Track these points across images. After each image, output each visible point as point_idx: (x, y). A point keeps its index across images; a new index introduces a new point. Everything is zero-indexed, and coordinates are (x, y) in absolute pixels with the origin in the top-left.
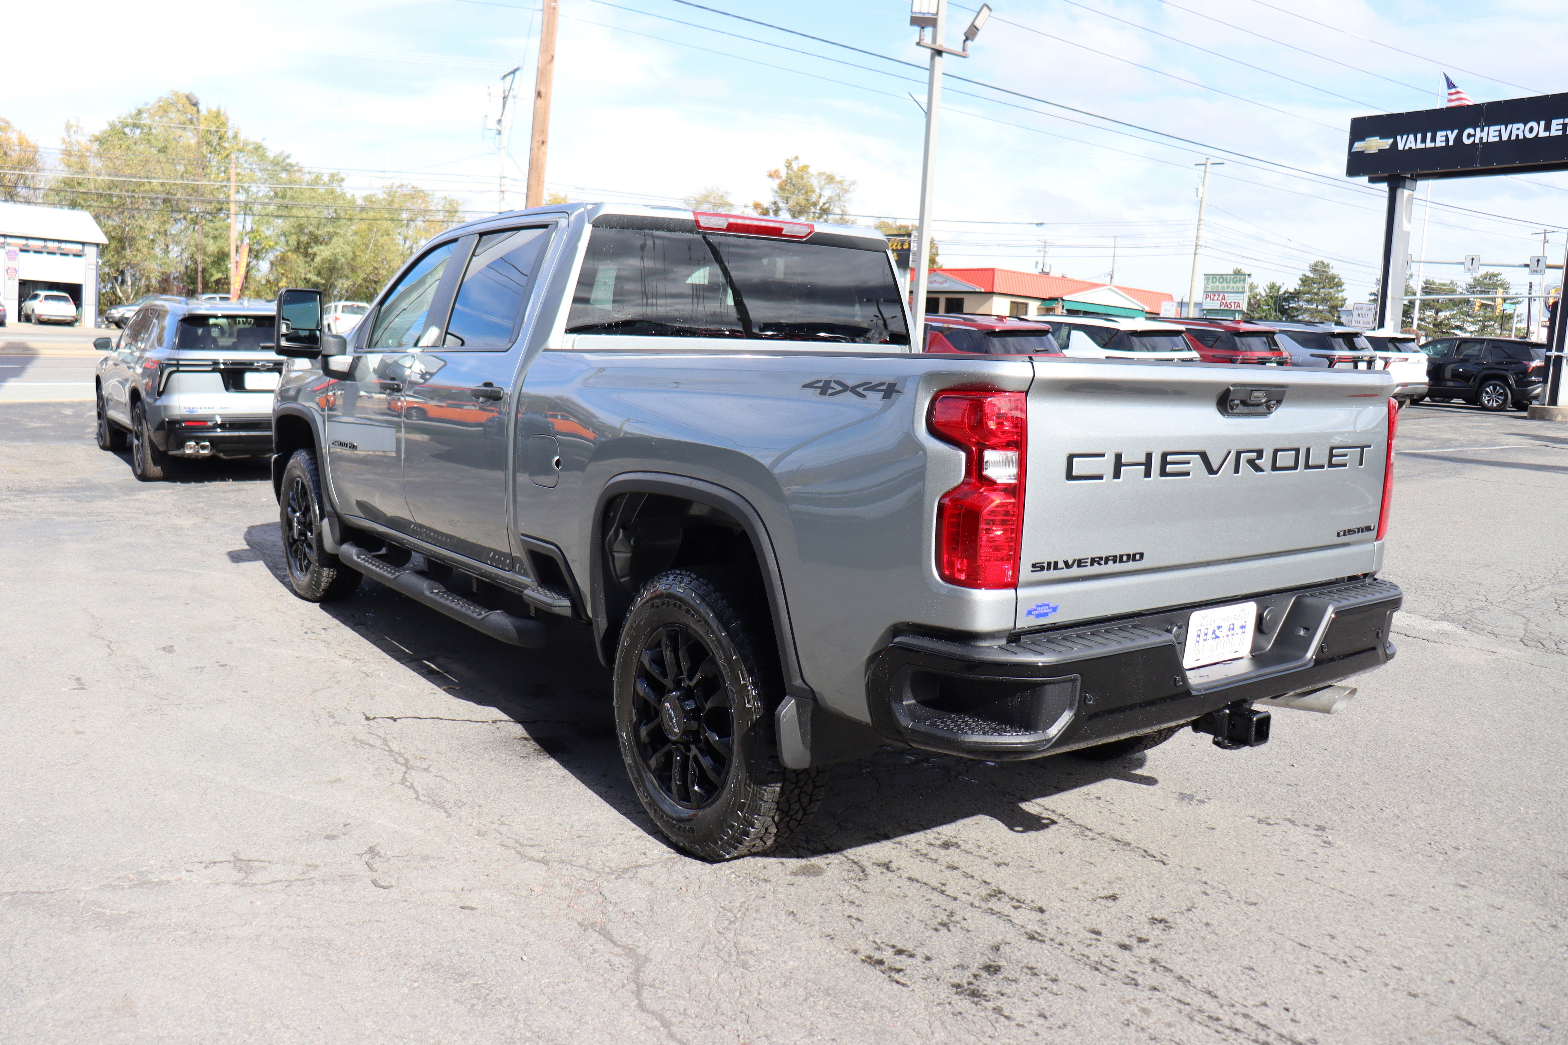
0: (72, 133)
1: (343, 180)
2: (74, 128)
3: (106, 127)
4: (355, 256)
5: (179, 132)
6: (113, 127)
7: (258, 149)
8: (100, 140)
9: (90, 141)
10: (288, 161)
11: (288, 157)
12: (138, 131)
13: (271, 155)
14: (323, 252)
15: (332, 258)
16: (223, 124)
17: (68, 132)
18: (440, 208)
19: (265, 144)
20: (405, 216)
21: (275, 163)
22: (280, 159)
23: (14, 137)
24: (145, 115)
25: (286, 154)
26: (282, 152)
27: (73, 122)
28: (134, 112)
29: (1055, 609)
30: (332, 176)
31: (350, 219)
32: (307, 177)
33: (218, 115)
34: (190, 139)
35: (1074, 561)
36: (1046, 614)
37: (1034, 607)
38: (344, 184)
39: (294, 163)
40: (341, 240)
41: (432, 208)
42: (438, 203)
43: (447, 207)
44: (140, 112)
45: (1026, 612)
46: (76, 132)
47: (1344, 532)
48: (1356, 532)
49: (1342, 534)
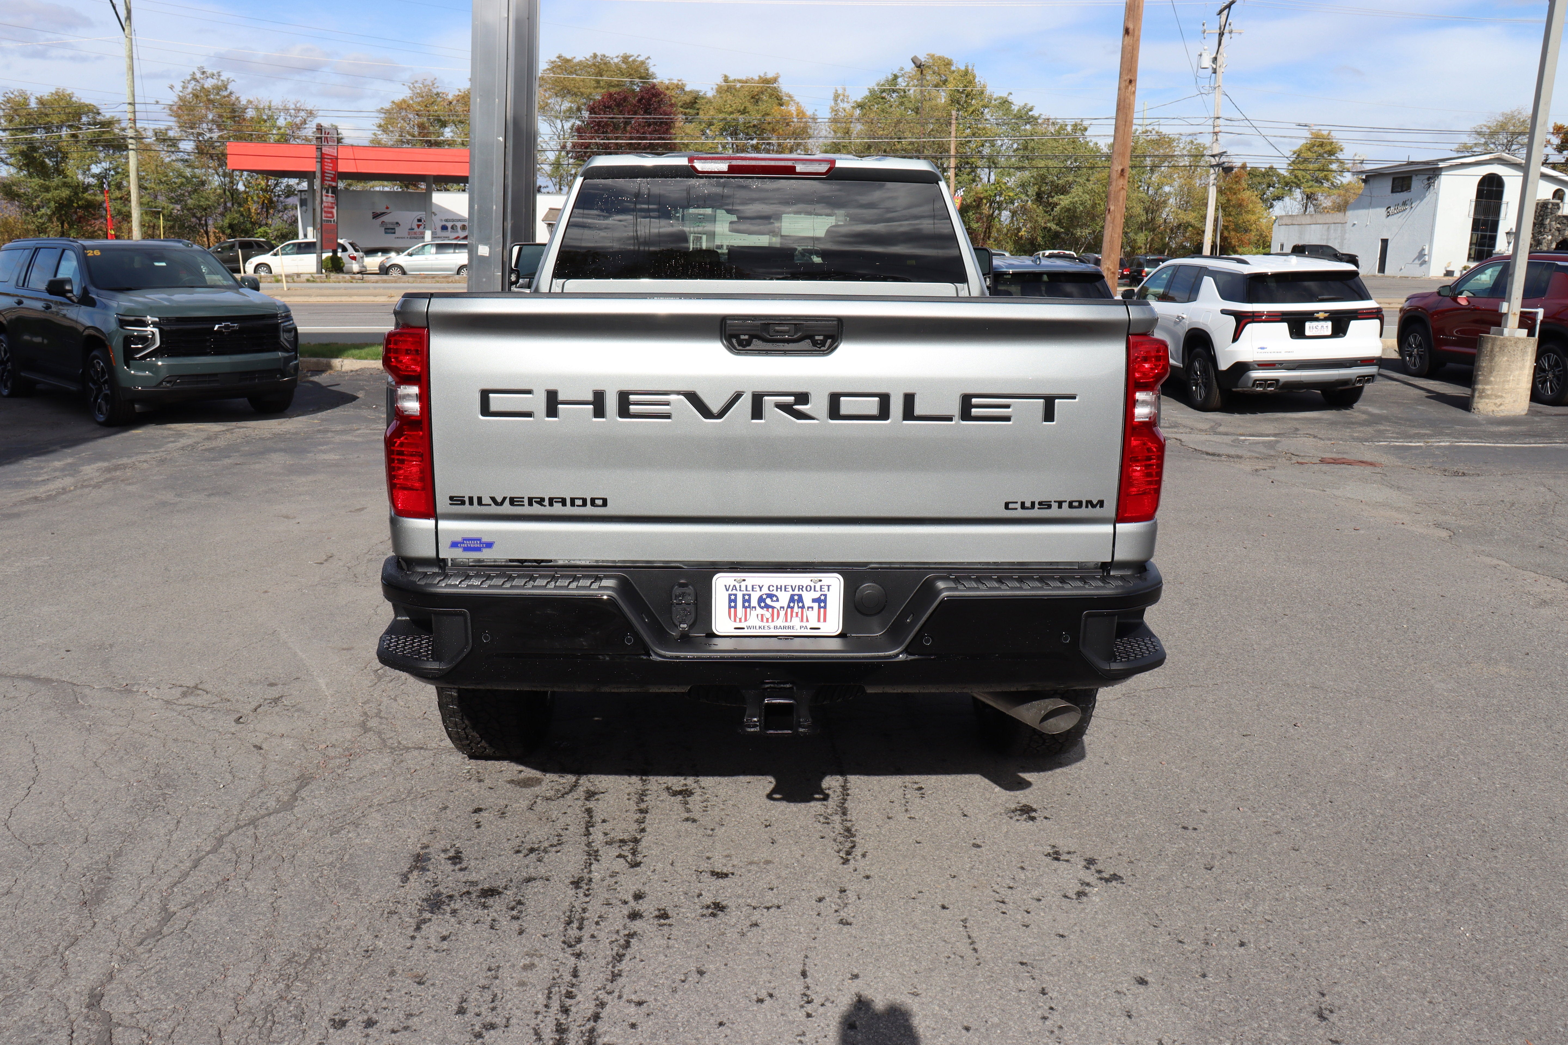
0: (839, 101)
1: (1086, 129)
2: (841, 97)
3: (866, 93)
4: (1094, 206)
5: (934, 92)
6: (872, 92)
7: (1005, 104)
8: (861, 106)
9: (853, 107)
10: (1030, 113)
11: (1031, 110)
12: (894, 95)
13: (1015, 108)
14: (1064, 201)
15: (1071, 206)
16: (970, 82)
17: (836, 101)
18: (1185, 153)
19: (1010, 98)
20: (1148, 162)
21: (1019, 117)
22: (1023, 112)
23: (793, 109)
24: (900, 80)
25: (1028, 107)
26: (1026, 105)
27: (840, 92)
28: (890, 77)
29: (489, 545)
30: (1075, 126)
31: (1092, 168)
32: (1052, 129)
33: (966, 73)
34: (943, 98)
35: (505, 499)
36: (478, 549)
37: (460, 540)
38: (1087, 133)
39: (1037, 115)
40: (1081, 189)
41: (1176, 153)
42: (1184, 148)
43: (1194, 152)
44: (896, 77)
45: (449, 544)
46: (843, 101)
47: (1023, 504)
48: (1055, 506)
49: (1018, 506)
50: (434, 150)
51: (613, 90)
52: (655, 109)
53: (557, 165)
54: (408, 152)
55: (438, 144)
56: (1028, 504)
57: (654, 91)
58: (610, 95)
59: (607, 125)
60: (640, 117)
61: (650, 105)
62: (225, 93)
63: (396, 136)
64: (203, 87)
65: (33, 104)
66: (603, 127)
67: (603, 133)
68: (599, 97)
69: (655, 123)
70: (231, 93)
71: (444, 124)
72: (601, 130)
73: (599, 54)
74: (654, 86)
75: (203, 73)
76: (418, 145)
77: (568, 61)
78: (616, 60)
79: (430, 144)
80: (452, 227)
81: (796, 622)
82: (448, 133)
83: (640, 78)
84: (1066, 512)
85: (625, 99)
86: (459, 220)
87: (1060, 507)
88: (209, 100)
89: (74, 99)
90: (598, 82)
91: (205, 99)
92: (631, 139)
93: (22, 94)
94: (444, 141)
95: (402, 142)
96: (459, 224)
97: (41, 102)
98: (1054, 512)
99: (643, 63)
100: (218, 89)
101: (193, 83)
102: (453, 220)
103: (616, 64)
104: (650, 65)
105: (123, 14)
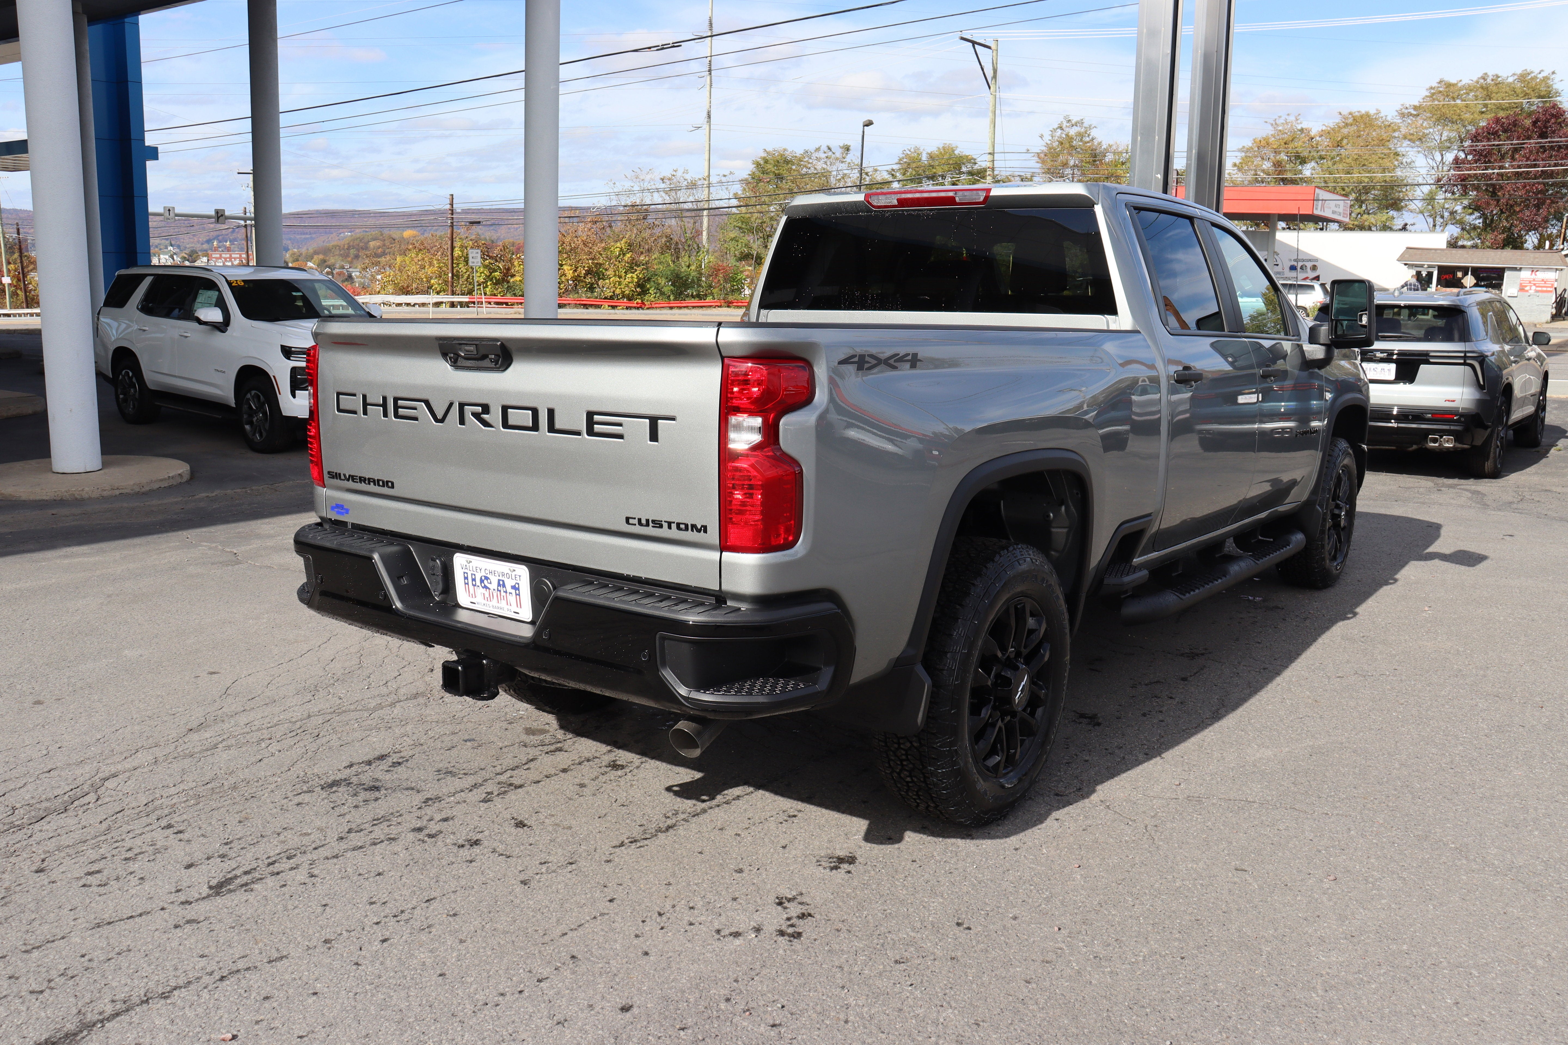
29: (347, 511)
35: (350, 476)
36: (342, 514)
37: (334, 505)
45: (330, 507)
47: (640, 520)
48: (665, 525)
49: (636, 521)
50: (1291, 188)
51: (1501, 114)
52: (1554, 132)
53: (1430, 199)
54: (1261, 191)
55: (1293, 182)
56: (644, 522)
57: (1554, 112)
58: (1497, 120)
59: (1490, 153)
60: (1533, 143)
61: (1547, 128)
62: (1087, 139)
63: (1250, 176)
64: (1067, 135)
65: (924, 157)
66: (1486, 156)
67: (1485, 162)
68: (1483, 124)
69: (1552, 148)
70: (1093, 139)
71: (1303, 162)
72: (1483, 159)
73: (1490, 74)
74: (1554, 106)
75: (1069, 121)
76: (1272, 184)
77: (1449, 85)
78: (1510, 80)
79: (1284, 181)
80: (1302, 268)
81: (503, 603)
82: (1307, 171)
83: (1539, 97)
84: (674, 533)
85: (1515, 124)
86: (1310, 260)
87: (670, 527)
88: (1072, 146)
89: (956, 152)
90: (1486, 106)
91: (1068, 145)
92: (1519, 167)
93: (917, 149)
94: (1301, 179)
95: (1256, 180)
96: (1309, 265)
97: (931, 157)
98: (664, 532)
99: (1546, 79)
100: (1081, 135)
101: (1059, 131)
102: (1303, 261)
103: (1509, 85)
104: (1556, 81)
105: (989, 74)
